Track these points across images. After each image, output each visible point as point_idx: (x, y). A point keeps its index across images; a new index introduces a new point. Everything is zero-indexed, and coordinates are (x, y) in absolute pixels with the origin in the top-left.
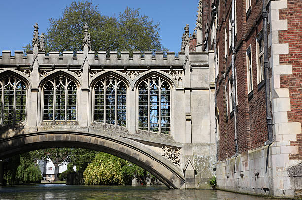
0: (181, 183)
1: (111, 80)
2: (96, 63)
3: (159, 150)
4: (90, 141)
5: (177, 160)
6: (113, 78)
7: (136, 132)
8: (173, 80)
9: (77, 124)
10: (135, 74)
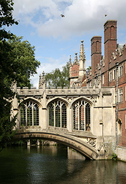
0: (97, 156)
1: (58, 103)
2: (50, 93)
3: (85, 140)
4: (48, 137)
5: (94, 145)
6: (59, 101)
7: (73, 131)
8: (92, 102)
9: (40, 127)
10: (72, 99)
